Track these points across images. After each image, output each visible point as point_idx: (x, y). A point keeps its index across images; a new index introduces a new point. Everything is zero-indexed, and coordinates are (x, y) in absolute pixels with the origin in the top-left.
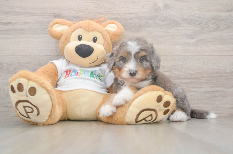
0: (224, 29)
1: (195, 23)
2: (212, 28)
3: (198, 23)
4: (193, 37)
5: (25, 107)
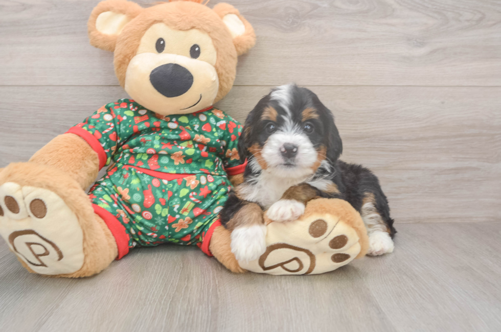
0: (494, 24)
1: (428, 8)
2: (468, 21)
3: (435, 7)
4: (421, 43)
5: (29, 244)
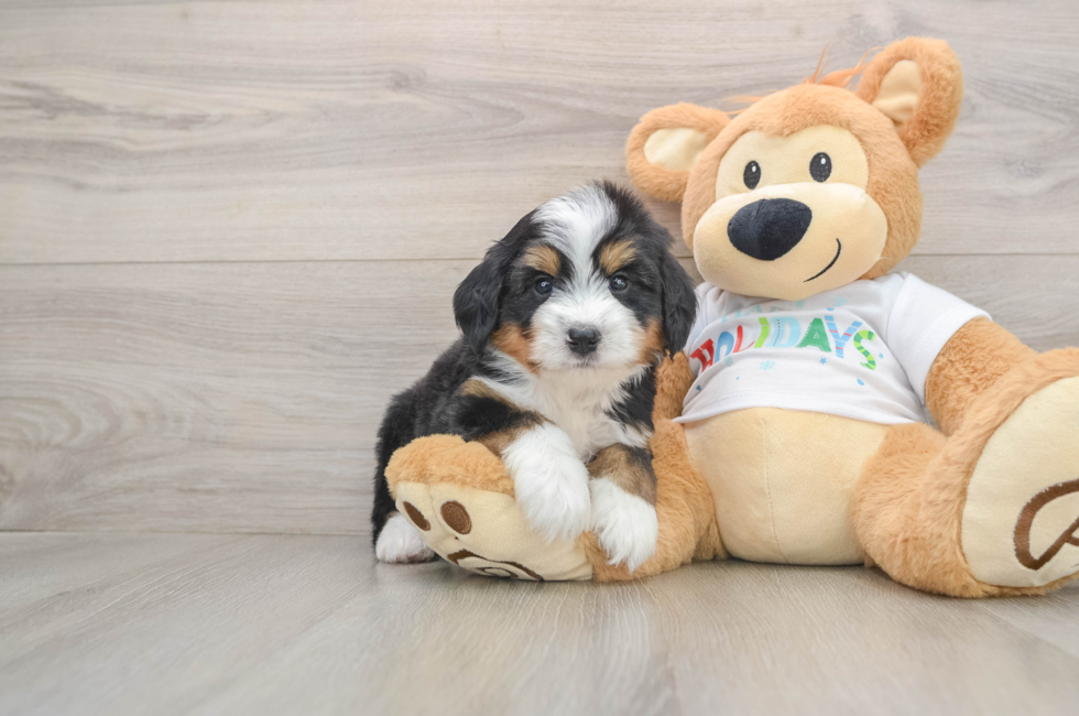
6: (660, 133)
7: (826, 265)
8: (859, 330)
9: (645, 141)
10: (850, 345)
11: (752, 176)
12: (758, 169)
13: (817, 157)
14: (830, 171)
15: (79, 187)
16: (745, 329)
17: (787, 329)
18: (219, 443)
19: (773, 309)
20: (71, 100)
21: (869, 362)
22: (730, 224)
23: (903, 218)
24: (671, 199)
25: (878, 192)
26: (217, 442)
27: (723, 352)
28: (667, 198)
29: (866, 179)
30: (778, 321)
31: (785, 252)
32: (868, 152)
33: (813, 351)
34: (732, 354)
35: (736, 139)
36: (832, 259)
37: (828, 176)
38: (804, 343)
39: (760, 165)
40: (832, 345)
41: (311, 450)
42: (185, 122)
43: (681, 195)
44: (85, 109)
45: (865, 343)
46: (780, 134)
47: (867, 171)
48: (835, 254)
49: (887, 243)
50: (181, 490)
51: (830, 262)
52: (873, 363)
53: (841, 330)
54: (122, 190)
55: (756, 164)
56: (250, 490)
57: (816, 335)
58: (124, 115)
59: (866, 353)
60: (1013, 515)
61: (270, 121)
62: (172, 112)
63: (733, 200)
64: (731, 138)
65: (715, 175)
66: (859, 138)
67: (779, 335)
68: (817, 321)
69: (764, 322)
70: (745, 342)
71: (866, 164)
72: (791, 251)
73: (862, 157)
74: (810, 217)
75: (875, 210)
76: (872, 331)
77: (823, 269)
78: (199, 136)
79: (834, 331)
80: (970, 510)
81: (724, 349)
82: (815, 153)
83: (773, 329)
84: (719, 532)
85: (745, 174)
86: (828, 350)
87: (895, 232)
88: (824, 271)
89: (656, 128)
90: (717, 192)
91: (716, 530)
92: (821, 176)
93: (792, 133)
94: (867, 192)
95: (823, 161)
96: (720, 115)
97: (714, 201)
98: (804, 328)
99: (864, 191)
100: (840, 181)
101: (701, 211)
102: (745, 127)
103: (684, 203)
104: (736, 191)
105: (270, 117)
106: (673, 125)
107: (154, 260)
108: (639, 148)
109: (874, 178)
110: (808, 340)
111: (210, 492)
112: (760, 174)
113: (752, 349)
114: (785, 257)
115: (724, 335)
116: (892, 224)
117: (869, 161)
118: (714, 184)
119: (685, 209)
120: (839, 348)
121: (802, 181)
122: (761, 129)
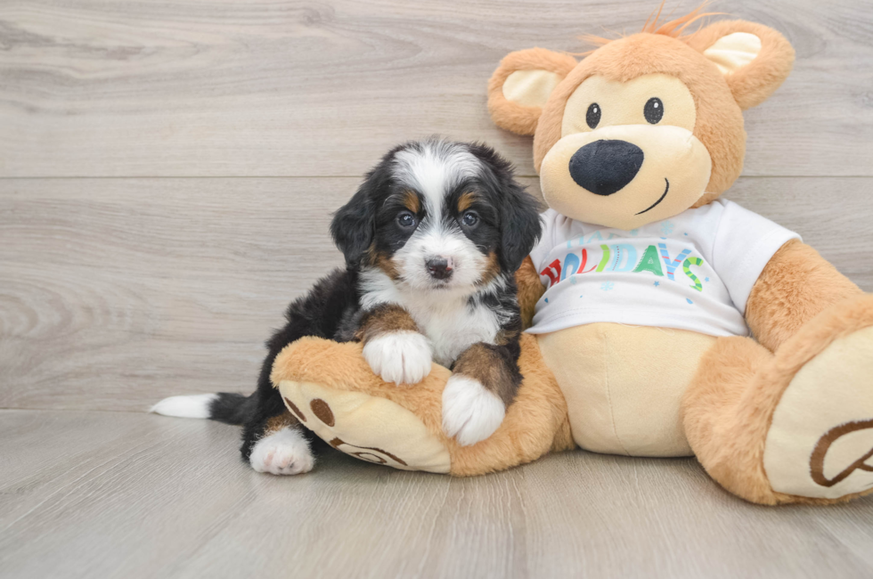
6: (516, 74)
7: (655, 201)
8: (688, 257)
9: (504, 81)
10: (679, 270)
11: (593, 117)
12: (599, 110)
13: (651, 102)
14: (662, 115)
15: (32, 110)
16: (588, 252)
17: (625, 254)
18: (155, 335)
19: (611, 236)
20: (24, 33)
21: (697, 284)
22: (571, 161)
23: (726, 156)
24: (525, 132)
25: (703, 134)
26: (154, 335)
27: (569, 271)
28: (522, 131)
29: (694, 121)
30: (618, 247)
31: (619, 189)
32: (696, 97)
33: (647, 275)
34: (576, 275)
35: (581, 83)
36: (661, 196)
37: (660, 118)
38: (639, 269)
39: (601, 107)
40: (664, 270)
41: (235, 342)
42: (123, 53)
43: (534, 130)
44: (37, 41)
45: (693, 269)
46: (619, 79)
47: (695, 114)
48: (663, 192)
49: (711, 178)
50: (123, 375)
51: (658, 198)
52: (700, 286)
53: (672, 257)
54: (69, 113)
55: (598, 107)
56: (182, 376)
57: (650, 259)
58: (71, 47)
59: (694, 278)
60: (811, 443)
61: (198, 52)
62: (112, 44)
63: (577, 138)
64: (576, 81)
65: (562, 114)
66: (688, 85)
67: (618, 260)
68: (651, 249)
69: (605, 248)
70: (588, 266)
71: (694, 107)
72: (624, 189)
73: (691, 102)
74: (642, 159)
75: (701, 150)
76: (701, 257)
77: (652, 204)
78: (135, 66)
79: (666, 258)
80: (775, 434)
81: (570, 268)
82: (649, 98)
83: (613, 254)
84: (571, 429)
85: (587, 115)
86: (660, 274)
87: (719, 169)
88: (654, 206)
89: (513, 69)
90: (563, 129)
91: (568, 427)
92: (654, 119)
93: (629, 79)
94: (694, 134)
95: (656, 105)
96: (568, 59)
97: (560, 138)
98: (641, 253)
99: (691, 133)
100: (671, 124)
101: (548, 144)
102: (588, 72)
103: (535, 137)
104: (580, 130)
105: (198, 49)
106: (528, 67)
107: (97, 175)
108: (499, 86)
109: (702, 122)
110: (643, 266)
111: (148, 377)
112: (600, 115)
113: (593, 274)
114: (619, 193)
115: (570, 257)
116: (716, 161)
117: (697, 105)
118: (561, 122)
119: (536, 142)
120: (670, 274)
121: (637, 123)
122: (602, 75)
